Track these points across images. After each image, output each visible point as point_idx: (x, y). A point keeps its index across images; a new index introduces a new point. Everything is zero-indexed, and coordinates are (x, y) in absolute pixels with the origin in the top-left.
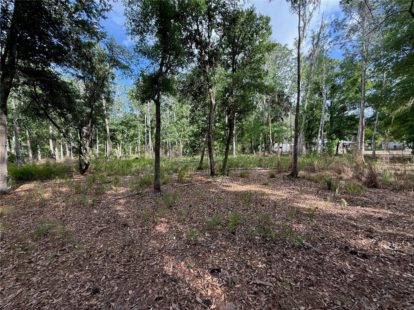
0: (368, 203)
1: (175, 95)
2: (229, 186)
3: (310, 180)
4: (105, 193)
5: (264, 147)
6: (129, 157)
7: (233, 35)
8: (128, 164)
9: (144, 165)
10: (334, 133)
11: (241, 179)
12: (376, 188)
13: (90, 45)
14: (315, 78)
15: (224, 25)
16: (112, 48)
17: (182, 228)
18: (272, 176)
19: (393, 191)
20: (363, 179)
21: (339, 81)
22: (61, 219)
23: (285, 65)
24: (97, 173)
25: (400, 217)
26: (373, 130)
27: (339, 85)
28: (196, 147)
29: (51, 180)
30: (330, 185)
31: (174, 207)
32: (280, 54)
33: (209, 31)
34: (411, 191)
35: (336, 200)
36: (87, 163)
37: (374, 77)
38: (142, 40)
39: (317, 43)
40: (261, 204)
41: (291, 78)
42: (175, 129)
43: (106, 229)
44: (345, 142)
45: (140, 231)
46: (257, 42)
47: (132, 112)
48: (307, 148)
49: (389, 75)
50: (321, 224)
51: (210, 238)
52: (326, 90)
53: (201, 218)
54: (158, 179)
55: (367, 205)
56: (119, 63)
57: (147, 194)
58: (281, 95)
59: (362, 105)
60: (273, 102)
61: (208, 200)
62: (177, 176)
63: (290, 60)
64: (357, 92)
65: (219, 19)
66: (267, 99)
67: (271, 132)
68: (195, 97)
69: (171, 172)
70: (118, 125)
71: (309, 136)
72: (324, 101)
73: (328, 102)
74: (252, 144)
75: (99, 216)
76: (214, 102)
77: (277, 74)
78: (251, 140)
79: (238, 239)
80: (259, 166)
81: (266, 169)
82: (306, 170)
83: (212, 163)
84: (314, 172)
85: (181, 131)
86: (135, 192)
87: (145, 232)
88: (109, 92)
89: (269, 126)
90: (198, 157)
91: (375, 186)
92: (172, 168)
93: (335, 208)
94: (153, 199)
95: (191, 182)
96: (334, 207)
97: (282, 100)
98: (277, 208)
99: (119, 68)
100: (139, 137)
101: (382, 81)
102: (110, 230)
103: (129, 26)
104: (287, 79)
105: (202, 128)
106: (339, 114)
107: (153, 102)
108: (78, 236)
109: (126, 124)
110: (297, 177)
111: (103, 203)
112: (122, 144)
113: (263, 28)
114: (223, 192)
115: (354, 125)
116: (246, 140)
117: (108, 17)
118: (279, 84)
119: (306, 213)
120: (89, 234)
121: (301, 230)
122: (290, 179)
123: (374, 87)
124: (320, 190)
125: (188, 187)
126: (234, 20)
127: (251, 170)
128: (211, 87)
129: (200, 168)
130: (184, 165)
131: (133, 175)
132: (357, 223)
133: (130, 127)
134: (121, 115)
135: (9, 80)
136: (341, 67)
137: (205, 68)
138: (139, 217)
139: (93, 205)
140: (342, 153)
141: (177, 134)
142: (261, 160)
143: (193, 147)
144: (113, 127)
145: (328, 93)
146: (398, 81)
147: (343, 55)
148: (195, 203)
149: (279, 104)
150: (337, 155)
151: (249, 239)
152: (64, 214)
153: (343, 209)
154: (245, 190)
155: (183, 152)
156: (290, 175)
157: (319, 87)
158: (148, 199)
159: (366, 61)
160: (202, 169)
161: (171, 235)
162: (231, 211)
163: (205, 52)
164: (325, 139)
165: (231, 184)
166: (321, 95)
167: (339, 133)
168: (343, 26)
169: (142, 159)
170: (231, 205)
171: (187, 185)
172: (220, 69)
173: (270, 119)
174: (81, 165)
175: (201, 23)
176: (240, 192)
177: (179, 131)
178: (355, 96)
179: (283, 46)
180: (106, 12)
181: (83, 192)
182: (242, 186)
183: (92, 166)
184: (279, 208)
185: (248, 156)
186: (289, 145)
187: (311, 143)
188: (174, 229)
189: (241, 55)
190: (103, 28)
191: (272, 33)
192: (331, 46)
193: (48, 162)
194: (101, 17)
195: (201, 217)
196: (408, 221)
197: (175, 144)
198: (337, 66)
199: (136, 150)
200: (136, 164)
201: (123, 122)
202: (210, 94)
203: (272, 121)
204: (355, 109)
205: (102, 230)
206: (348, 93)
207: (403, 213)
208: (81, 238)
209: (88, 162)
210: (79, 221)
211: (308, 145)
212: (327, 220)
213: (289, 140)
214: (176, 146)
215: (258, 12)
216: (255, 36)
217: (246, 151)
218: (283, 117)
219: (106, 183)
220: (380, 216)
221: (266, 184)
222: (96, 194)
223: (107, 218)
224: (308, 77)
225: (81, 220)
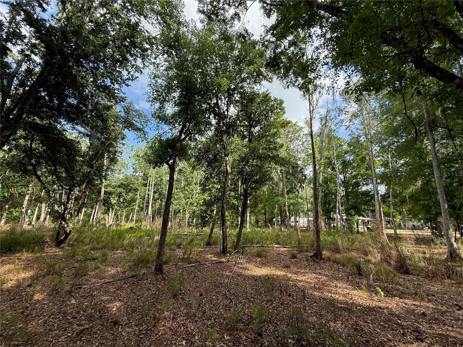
0: (405, 293)
1: (188, 160)
2: (246, 269)
3: (336, 262)
4: (88, 274)
5: (280, 220)
6: (121, 226)
7: (250, 111)
8: (120, 235)
9: (141, 237)
10: (352, 208)
11: (259, 260)
12: (409, 274)
13: (109, 108)
14: (326, 153)
15: (242, 103)
16: (129, 111)
17: (192, 328)
18: (294, 257)
19: (427, 279)
20: (392, 263)
21: (349, 158)
22: (22, 313)
23: (297, 139)
24: (78, 245)
25: (444, 312)
26: (389, 207)
27: (349, 161)
28: (207, 217)
29: (14, 253)
30: (360, 270)
31: (180, 296)
32: (291, 130)
33: (228, 106)
34: (445, 279)
35: (370, 289)
36: (68, 231)
37: (380, 156)
38: (161, 108)
39: (325, 124)
40: (286, 293)
41: (303, 151)
42: (181, 195)
43: (87, 329)
44: (364, 219)
45: (137, 333)
46: (272, 119)
47: (135, 174)
48: (326, 224)
49: (393, 156)
50: (361, 321)
51: (230, 342)
52: (338, 166)
53: (216, 312)
54: (161, 256)
55: (405, 296)
56: (134, 125)
57: (145, 277)
58: (295, 167)
59: (375, 183)
60: (288, 173)
61: (222, 287)
62: (182, 254)
63: (302, 135)
64: (367, 169)
65: (237, 97)
66: (282, 170)
67: (287, 204)
68: (210, 164)
69: (173, 247)
70: (115, 187)
71: (327, 210)
72: (337, 176)
73: (341, 176)
74: (266, 217)
75: (79, 308)
76: (229, 170)
77: (290, 147)
78: (265, 211)
79: (266, 343)
80: (277, 244)
81: (286, 247)
82: (329, 249)
83: (225, 237)
84: (338, 252)
85: (189, 198)
86: (128, 274)
87: (143, 334)
88: (116, 152)
89: (285, 198)
90: (207, 230)
91: (407, 272)
92: (175, 242)
93: (372, 299)
94: (153, 284)
95: (199, 262)
96: (370, 298)
97: (296, 172)
98: (306, 299)
99: (132, 130)
100: (138, 201)
101: (388, 161)
102: (94, 331)
103: (150, 95)
104: (300, 152)
105: (216, 197)
106: (353, 189)
107: (166, 166)
108: (47, 340)
109: (127, 186)
110: (321, 259)
111: (85, 288)
112: (116, 210)
113: (277, 108)
114: (239, 276)
115: (370, 201)
116: (259, 211)
117: (132, 85)
118: (292, 156)
119: (340, 306)
120: (63, 337)
121: (340, 330)
122: (315, 261)
123: (382, 165)
124: (349, 276)
125: (196, 268)
126: (251, 100)
127: (268, 248)
128: (227, 155)
129: (208, 244)
130: (189, 238)
131: (125, 249)
132: (400, 320)
133: (130, 191)
134: (121, 176)
135: (8, 134)
136: (349, 145)
137: (222, 137)
138: (134, 311)
139: (70, 292)
140: (363, 231)
141: (184, 201)
142: (278, 235)
143: (203, 218)
144: (109, 189)
145: (340, 168)
146: (402, 162)
147: (349, 135)
148: (207, 291)
149: (294, 175)
150: (358, 232)
151: (280, 344)
152: (28, 305)
153: (380, 301)
154: (265, 273)
155: (188, 222)
156: (314, 255)
157: (330, 162)
158: (145, 284)
159: (372, 143)
160: (211, 244)
161: (179, 339)
162: (252, 302)
163: (223, 123)
164: (344, 215)
165: (248, 266)
166: (333, 169)
167: (357, 209)
168: (346, 112)
169: (138, 230)
170: (251, 294)
171: (194, 266)
172: (236, 139)
173: (286, 190)
174: (58, 234)
175: (220, 99)
176: (260, 277)
177: (186, 198)
178: (366, 173)
179: (294, 123)
180: (130, 81)
181: (56, 273)
182: (261, 268)
183: (73, 236)
184: (309, 298)
185: (263, 230)
186: (306, 219)
187: (329, 218)
188: (182, 329)
189: (258, 128)
190: (124, 93)
191: (285, 112)
192: (337, 127)
193: (14, 228)
194: (124, 85)
195: (216, 310)
196: (453, 317)
197: (179, 212)
198: (344, 144)
199: (130, 217)
200: (130, 235)
201: (122, 184)
202: (226, 162)
203: (288, 193)
204: (367, 184)
205: (82, 331)
206: (359, 169)
207: (446, 307)
208: (52, 344)
209: (70, 231)
210: (50, 316)
211: (326, 220)
212: (367, 315)
213: (305, 214)
214: (180, 215)
215: (272, 96)
216: (270, 113)
217: (260, 224)
218: (298, 189)
219: (90, 260)
220: (423, 310)
221: (287, 267)
222: (76, 276)
223: (89, 312)
224: (320, 153)
225: (52, 314)
